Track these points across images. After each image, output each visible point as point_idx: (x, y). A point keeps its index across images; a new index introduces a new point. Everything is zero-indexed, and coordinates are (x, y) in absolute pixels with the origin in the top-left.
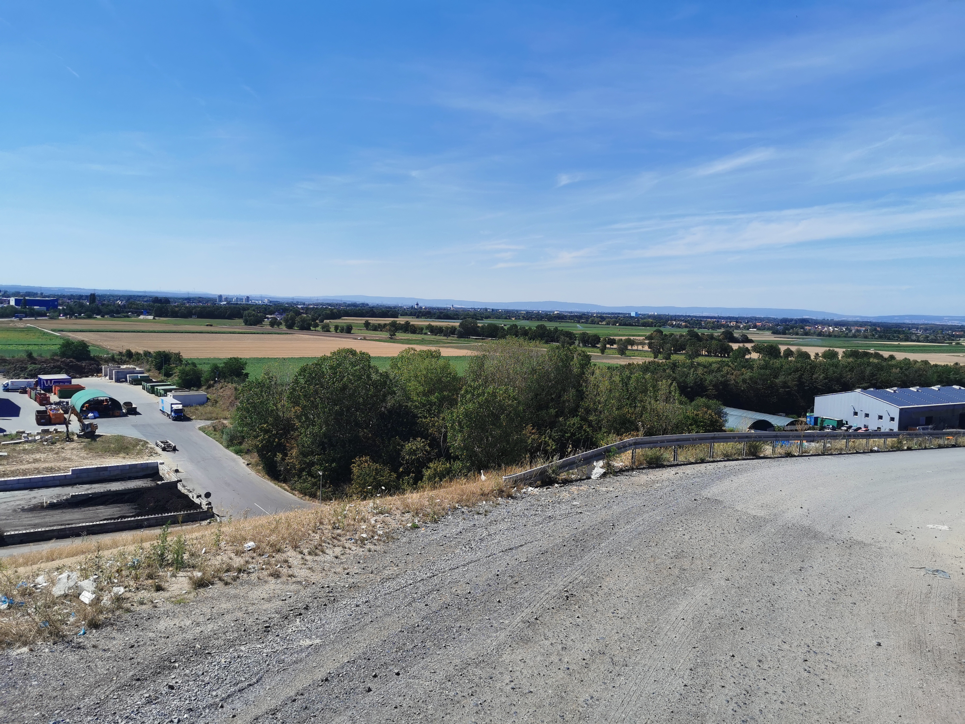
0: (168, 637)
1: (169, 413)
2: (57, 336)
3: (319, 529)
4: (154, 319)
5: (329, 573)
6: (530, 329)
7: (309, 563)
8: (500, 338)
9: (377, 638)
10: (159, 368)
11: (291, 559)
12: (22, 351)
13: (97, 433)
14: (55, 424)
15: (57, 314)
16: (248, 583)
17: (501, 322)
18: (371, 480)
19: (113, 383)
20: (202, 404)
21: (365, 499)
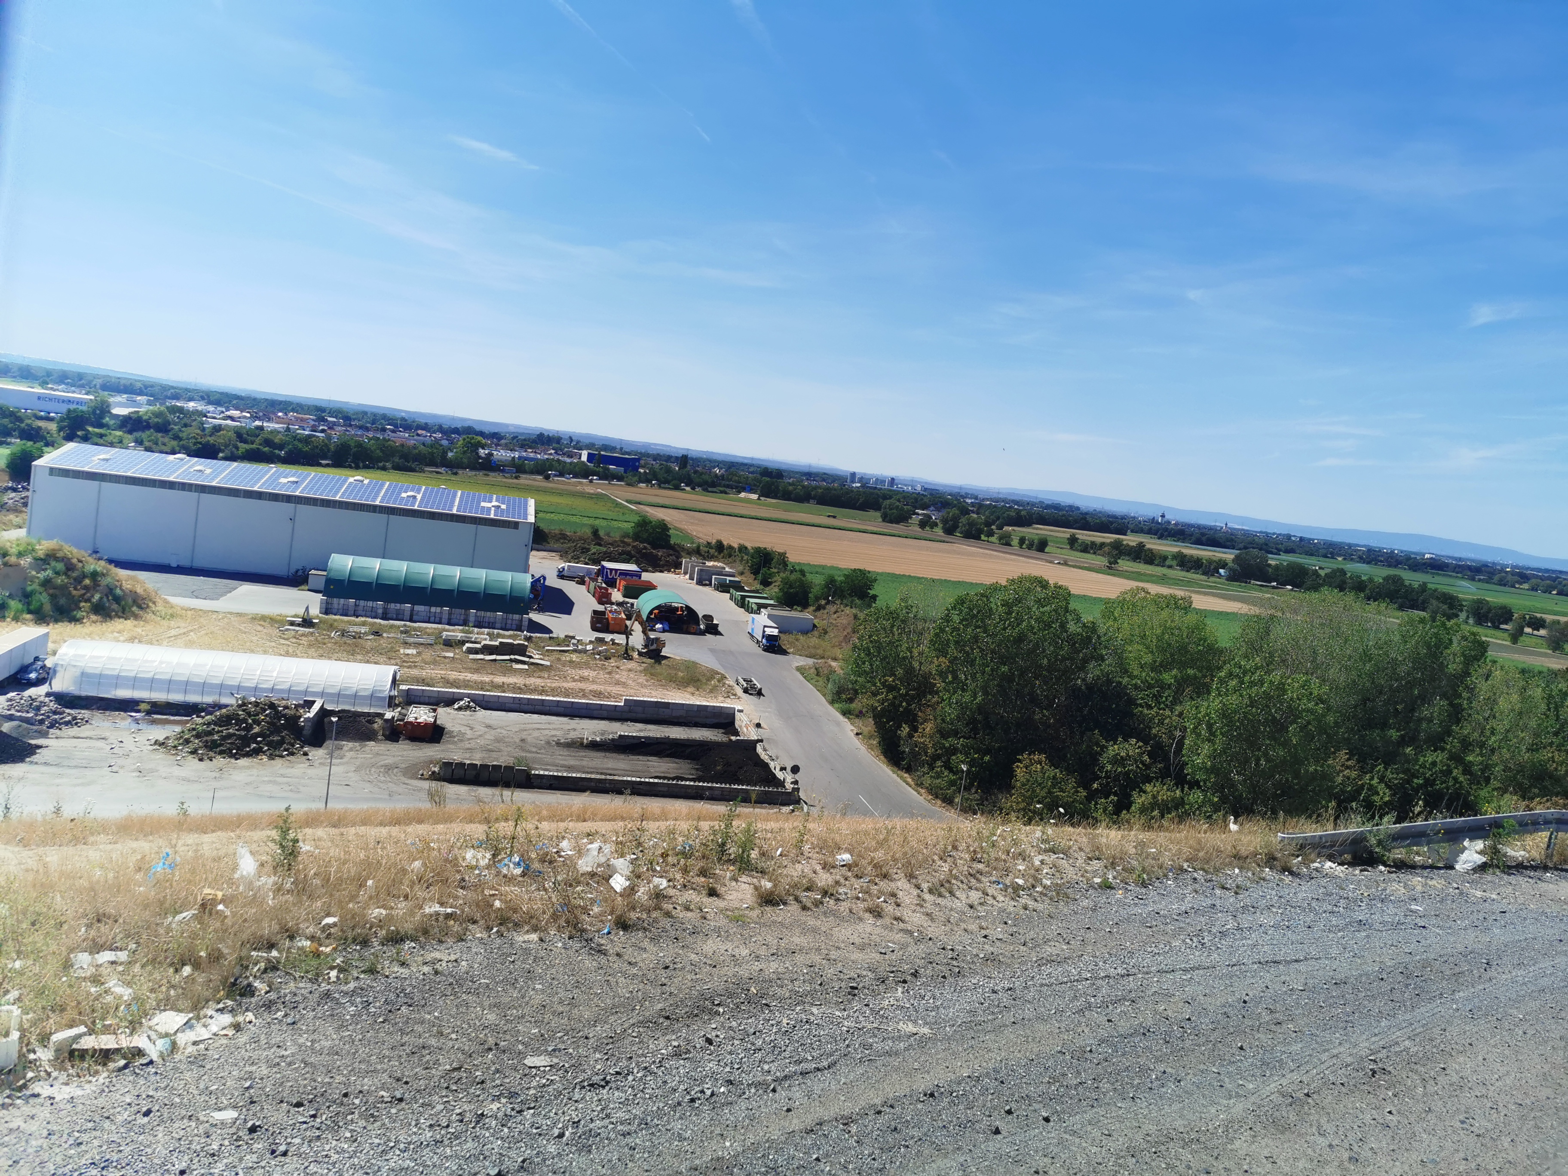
0: (715, 966)
1: (760, 639)
2: (632, 510)
3: (950, 856)
4: (759, 499)
5: (956, 929)
6: (1371, 580)
7: (927, 905)
8: (1308, 589)
9: (1020, 1051)
10: (755, 572)
11: (901, 893)
12: (585, 525)
13: (664, 653)
14: (612, 632)
15: (636, 478)
16: (834, 914)
17: (1315, 562)
18: (1043, 793)
19: (693, 585)
20: (805, 632)
21: (1029, 822)
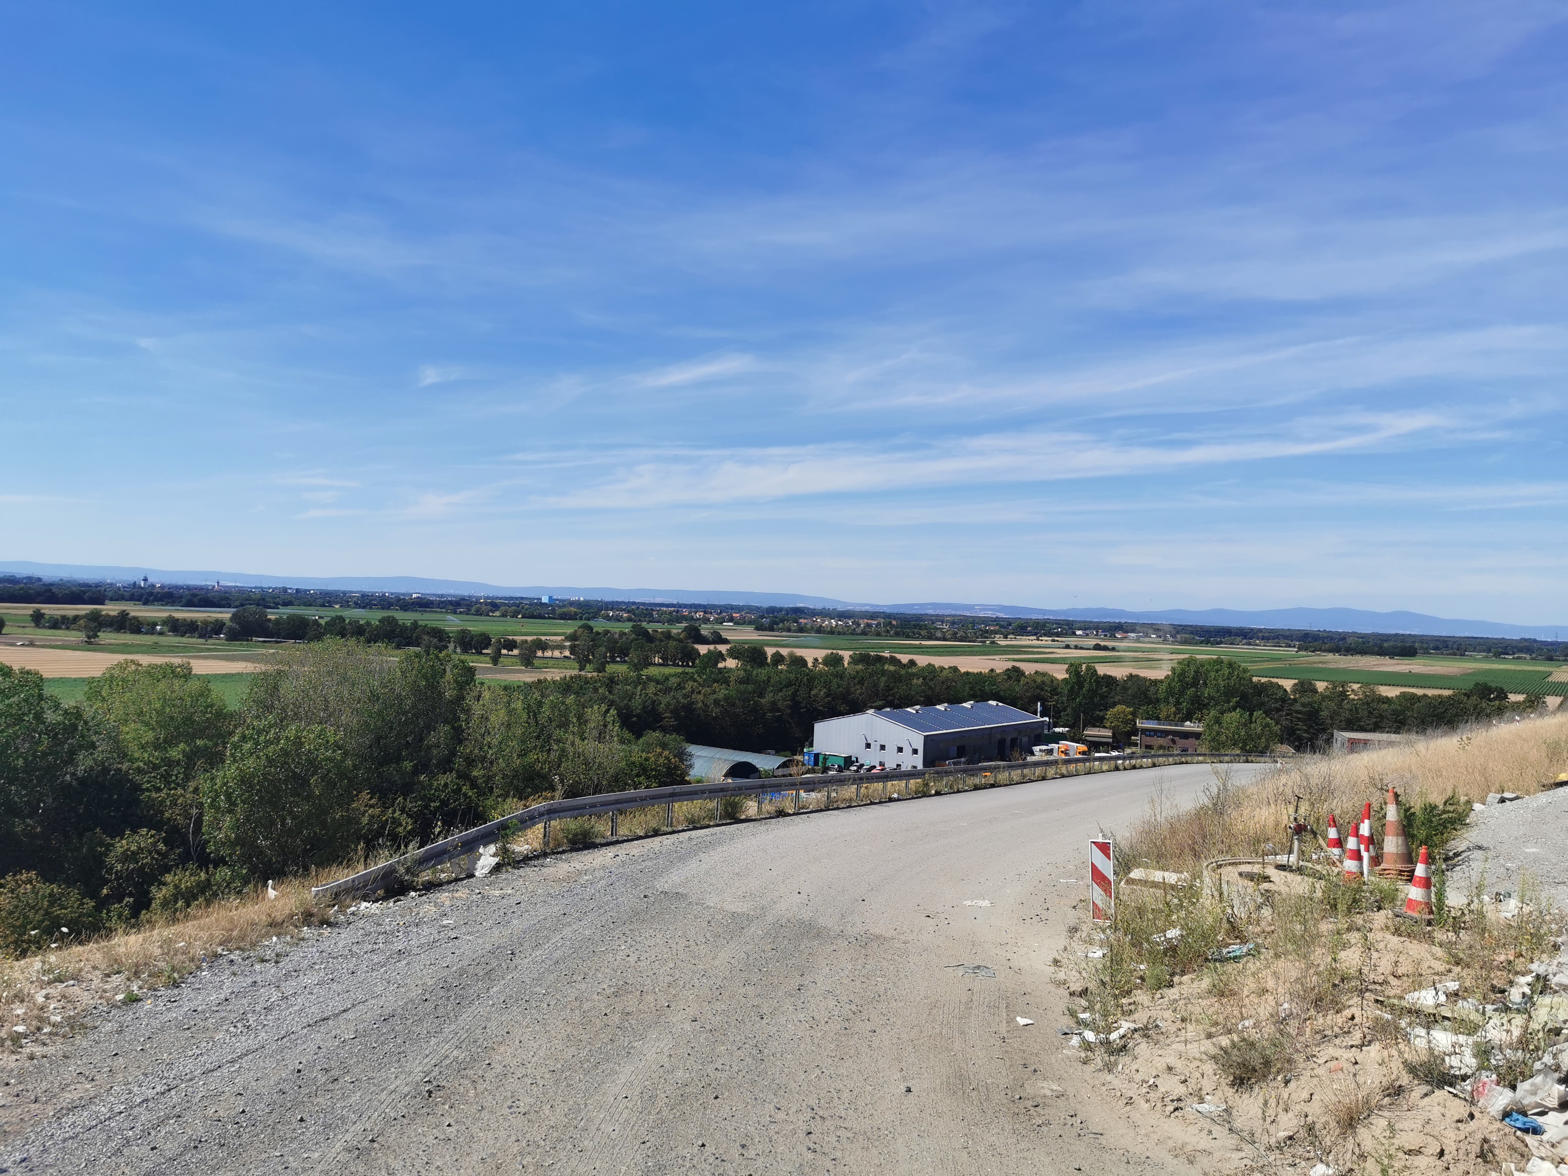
6: (368, 624)
8: (310, 640)
17: (314, 612)
18: (38, 917)
21: (23, 954)
